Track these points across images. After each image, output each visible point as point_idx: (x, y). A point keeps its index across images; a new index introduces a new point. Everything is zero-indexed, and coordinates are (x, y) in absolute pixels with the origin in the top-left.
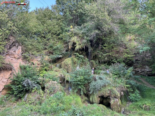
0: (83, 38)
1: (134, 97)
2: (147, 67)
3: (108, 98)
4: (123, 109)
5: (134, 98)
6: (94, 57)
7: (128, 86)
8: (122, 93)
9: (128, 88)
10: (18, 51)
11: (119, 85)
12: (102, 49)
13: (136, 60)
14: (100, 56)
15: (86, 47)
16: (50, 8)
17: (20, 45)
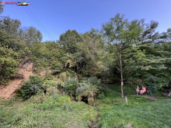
0: (74, 61)
3: (87, 97)
4: (95, 104)
5: (101, 97)
8: (95, 94)
9: (98, 91)
10: (30, 66)
12: (85, 68)
13: (103, 75)
14: (84, 72)
17: (32, 62)
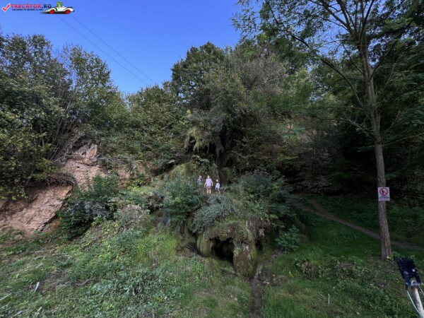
1: (287, 240)
2: (322, 177)
4: (259, 271)
5: (286, 242)
6: (228, 162)
7: (273, 216)
8: (261, 232)
9: (274, 220)
10: (91, 152)
11: (255, 215)
15: (210, 144)
17: (95, 143)
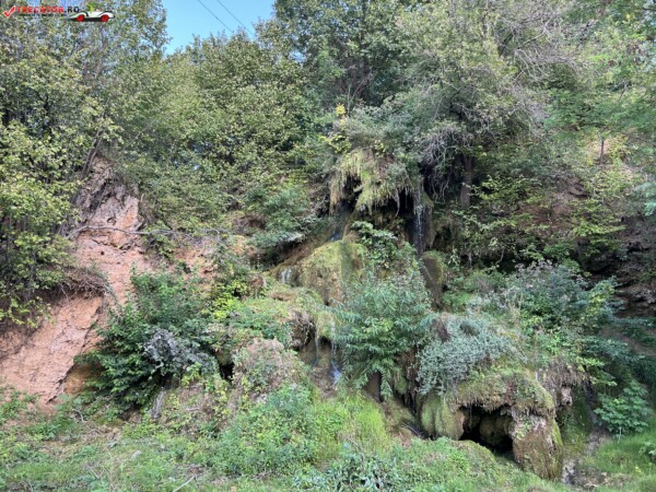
0: (389, 156)
1: (620, 412)
3: (500, 415)
4: (569, 466)
5: (620, 416)
6: (438, 236)
7: (592, 362)
8: (566, 393)
9: (591, 371)
11: (552, 360)
12: (475, 200)
13: (631, 250)
14: (467, 233)
15: (402, 194)
16: (252, 37)
17: (132, 194)
